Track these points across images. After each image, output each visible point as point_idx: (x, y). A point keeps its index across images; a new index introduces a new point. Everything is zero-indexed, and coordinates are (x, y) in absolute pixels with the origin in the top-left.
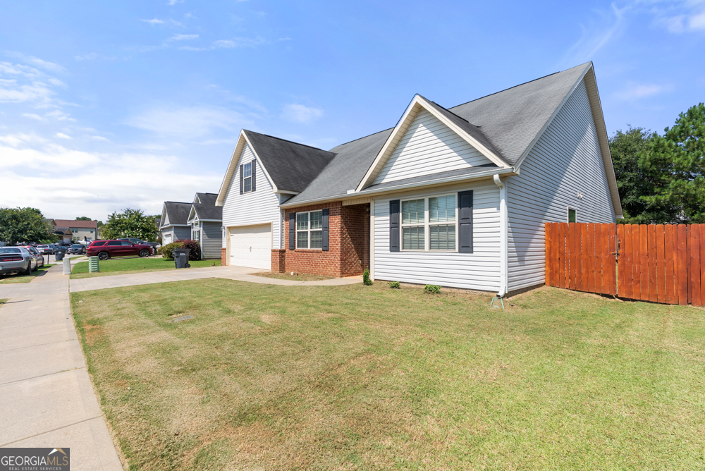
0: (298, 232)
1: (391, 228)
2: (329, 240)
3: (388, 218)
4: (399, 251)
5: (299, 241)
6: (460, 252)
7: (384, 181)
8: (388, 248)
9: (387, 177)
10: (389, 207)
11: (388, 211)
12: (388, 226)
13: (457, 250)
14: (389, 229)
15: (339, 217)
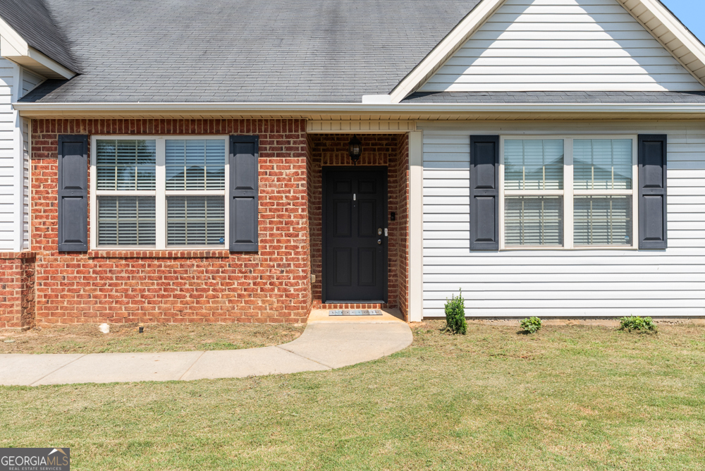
0: (99, 198)
1: (473, 197)
2: (256, 223)
3: (466, 174)
4: (496, 249)
5: (101, 226)
6: (641, 248)
7: (452, 88)
8: (467, 243)
9: (461, 79)
10: (467, 149)
11: (467, 158)
12: (467, 192)
13: (636, 244)
14: (467, 200)
15: (302, 162)
